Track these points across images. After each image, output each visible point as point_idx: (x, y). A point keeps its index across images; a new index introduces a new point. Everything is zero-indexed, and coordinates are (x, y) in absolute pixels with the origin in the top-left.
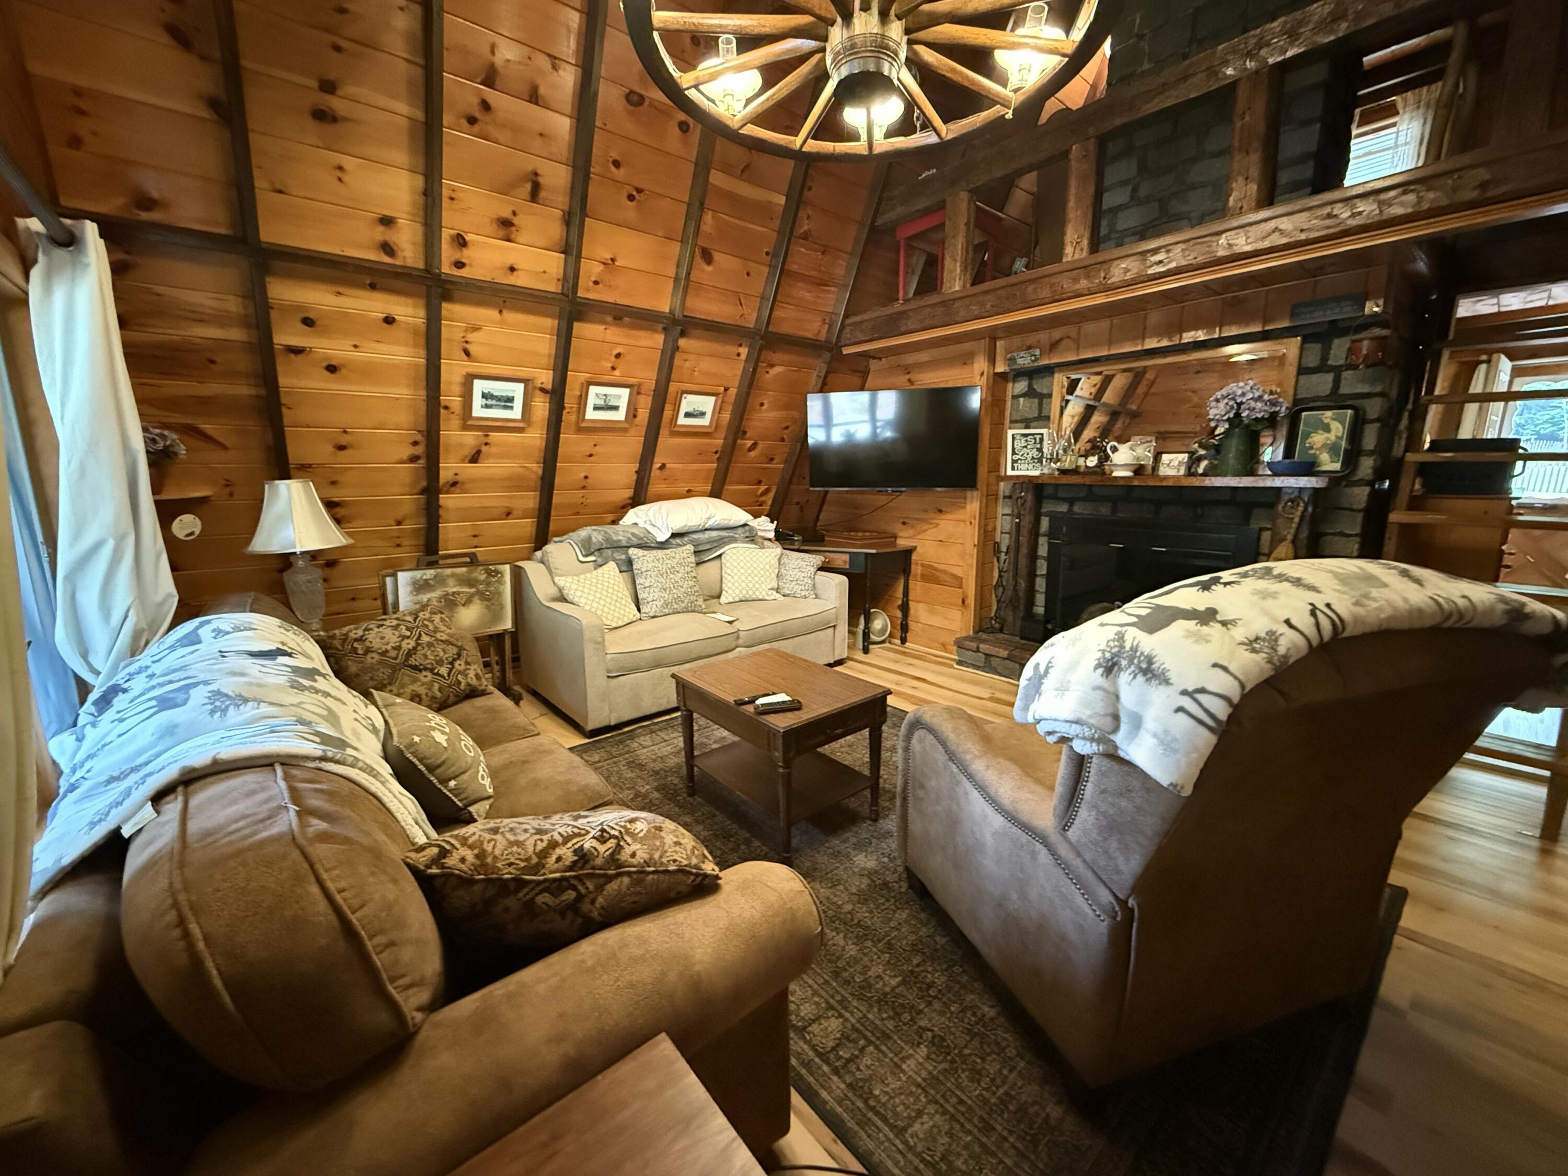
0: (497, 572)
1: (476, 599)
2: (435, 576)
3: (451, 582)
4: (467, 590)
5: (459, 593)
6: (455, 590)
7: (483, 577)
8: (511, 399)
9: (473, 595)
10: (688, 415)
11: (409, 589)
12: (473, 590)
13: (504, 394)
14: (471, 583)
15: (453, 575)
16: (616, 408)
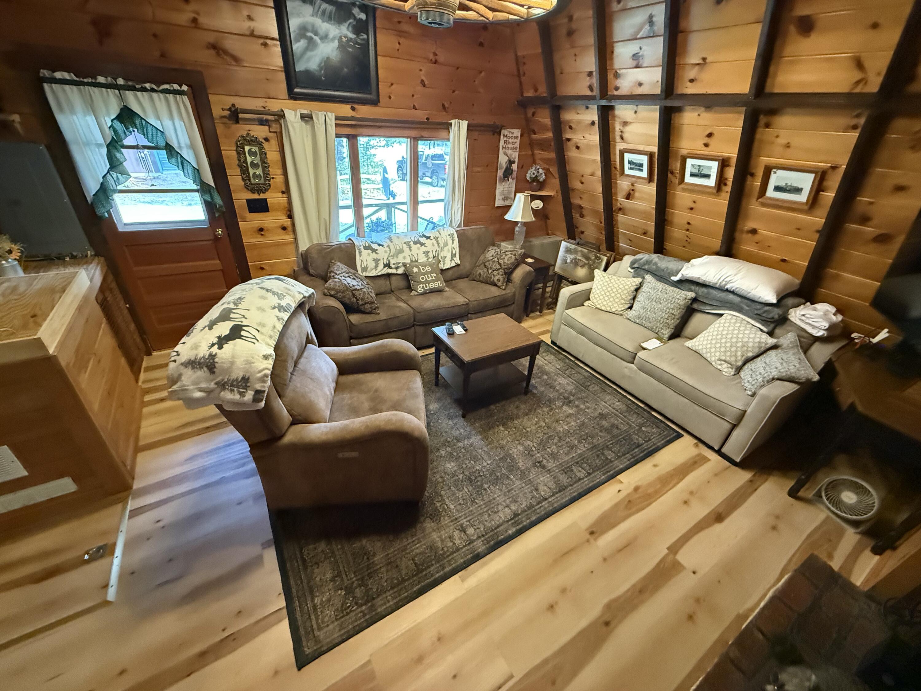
0: (600, 258)
1: (586, 267)
2: (574, 249)
3: (579, 254)
4: (584, 260)
5: (581, 260)
6: (579, 258)
7: (593, 258)
8: (641, 165)
9: (585, 264)
10: (778, 189)
11: (564, 250)
12: (587, 262)
13: (638, 162)
14: (587, 258)
15: (581, 251)
16: (708, 176)
